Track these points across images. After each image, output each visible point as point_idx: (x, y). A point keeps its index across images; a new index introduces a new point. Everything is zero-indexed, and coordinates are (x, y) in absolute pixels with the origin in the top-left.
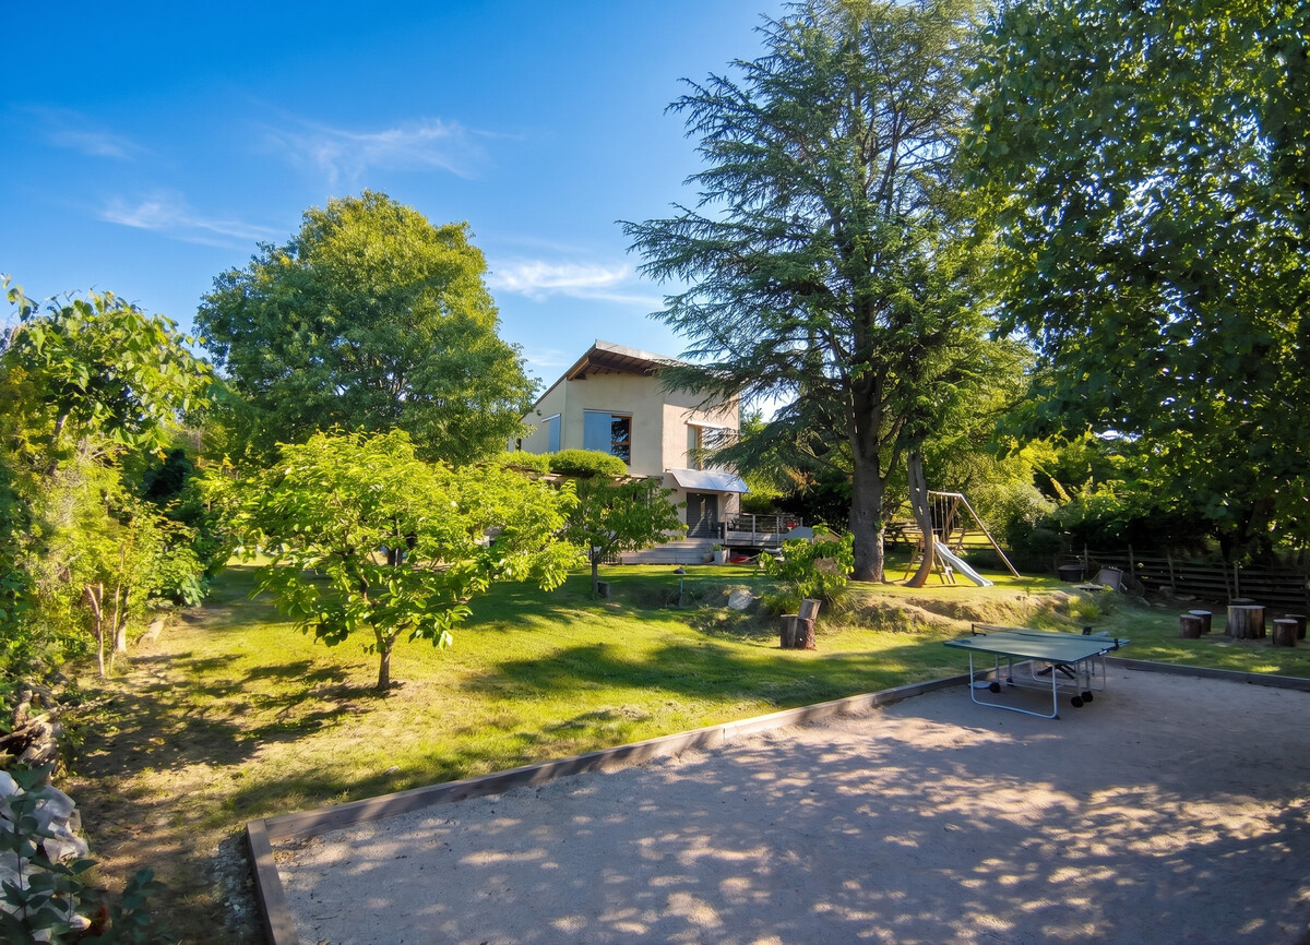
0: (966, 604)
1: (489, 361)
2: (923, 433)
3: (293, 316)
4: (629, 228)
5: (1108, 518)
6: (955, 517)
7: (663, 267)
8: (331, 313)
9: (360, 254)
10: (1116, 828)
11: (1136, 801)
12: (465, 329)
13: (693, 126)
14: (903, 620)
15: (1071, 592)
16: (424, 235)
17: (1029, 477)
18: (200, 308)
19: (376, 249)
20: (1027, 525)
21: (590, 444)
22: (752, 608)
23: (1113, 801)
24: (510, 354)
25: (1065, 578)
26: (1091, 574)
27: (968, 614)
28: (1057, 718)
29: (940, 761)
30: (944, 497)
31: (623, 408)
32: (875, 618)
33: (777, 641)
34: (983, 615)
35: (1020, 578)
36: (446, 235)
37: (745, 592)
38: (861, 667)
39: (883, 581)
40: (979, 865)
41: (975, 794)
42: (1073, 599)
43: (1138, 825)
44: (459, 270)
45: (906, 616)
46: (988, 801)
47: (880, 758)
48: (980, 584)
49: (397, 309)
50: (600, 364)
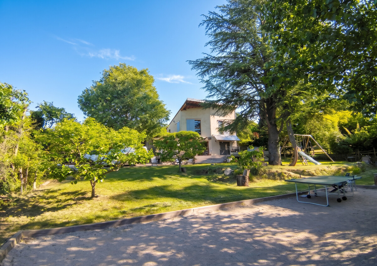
0: (309, 170)
1: (154, 106)
2: (289, 114)
3: (100, 98)
4: (190, 62)
5: (365, 139)
6: (309, 143)
7: (203, 73)
8: (109, 97)
9: (116, 80)
10: (330, 248)
11: (344, 237)
12: (146, 97)
13: (207, 29)
14: (284, 176)
15: (350, 165)
16: (135, 73)
17: (337, 128)
18: (78, 99)
19: (121, 78)
20: (336, 144)
21: (188, 129)
22: (231, 174)
23: (334, 237)
24: (160, 103)
25: (349, 161)
26: (359, 159)
27: (309, 174)
28: (328, 206)
29: (269, 221)
30: (304, 136)
31: (198, 117)
32: (273, 176)
33: (236, 184)
34: (315, 174)
35: (334, 162)
36: (142, 73)
37: (229, 169)
38: (260, 191)
39: (281, 165)
40: (256, 262)
41: (274, 234)
42: (350, 167)
43: (340, 246)
44: (145, 81)
45: (285, 175)
46: (278, 236)
47: (244, 220)
48: (316, 164)
49: (128, 94)
50: (189, 105)
